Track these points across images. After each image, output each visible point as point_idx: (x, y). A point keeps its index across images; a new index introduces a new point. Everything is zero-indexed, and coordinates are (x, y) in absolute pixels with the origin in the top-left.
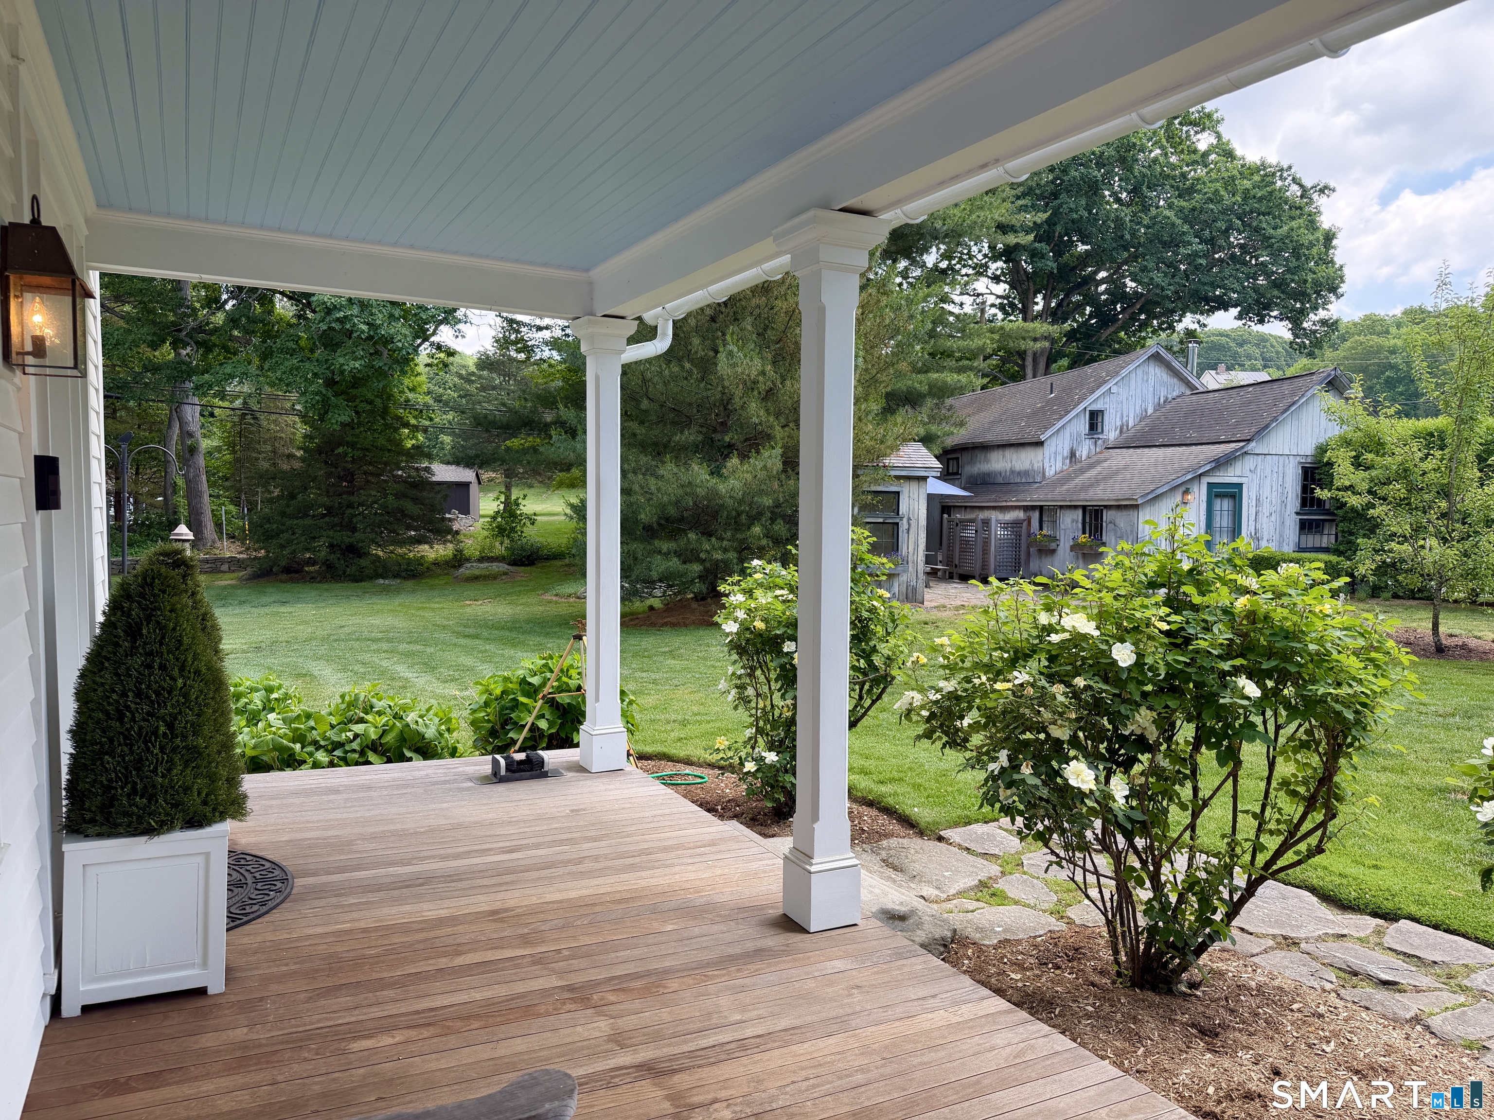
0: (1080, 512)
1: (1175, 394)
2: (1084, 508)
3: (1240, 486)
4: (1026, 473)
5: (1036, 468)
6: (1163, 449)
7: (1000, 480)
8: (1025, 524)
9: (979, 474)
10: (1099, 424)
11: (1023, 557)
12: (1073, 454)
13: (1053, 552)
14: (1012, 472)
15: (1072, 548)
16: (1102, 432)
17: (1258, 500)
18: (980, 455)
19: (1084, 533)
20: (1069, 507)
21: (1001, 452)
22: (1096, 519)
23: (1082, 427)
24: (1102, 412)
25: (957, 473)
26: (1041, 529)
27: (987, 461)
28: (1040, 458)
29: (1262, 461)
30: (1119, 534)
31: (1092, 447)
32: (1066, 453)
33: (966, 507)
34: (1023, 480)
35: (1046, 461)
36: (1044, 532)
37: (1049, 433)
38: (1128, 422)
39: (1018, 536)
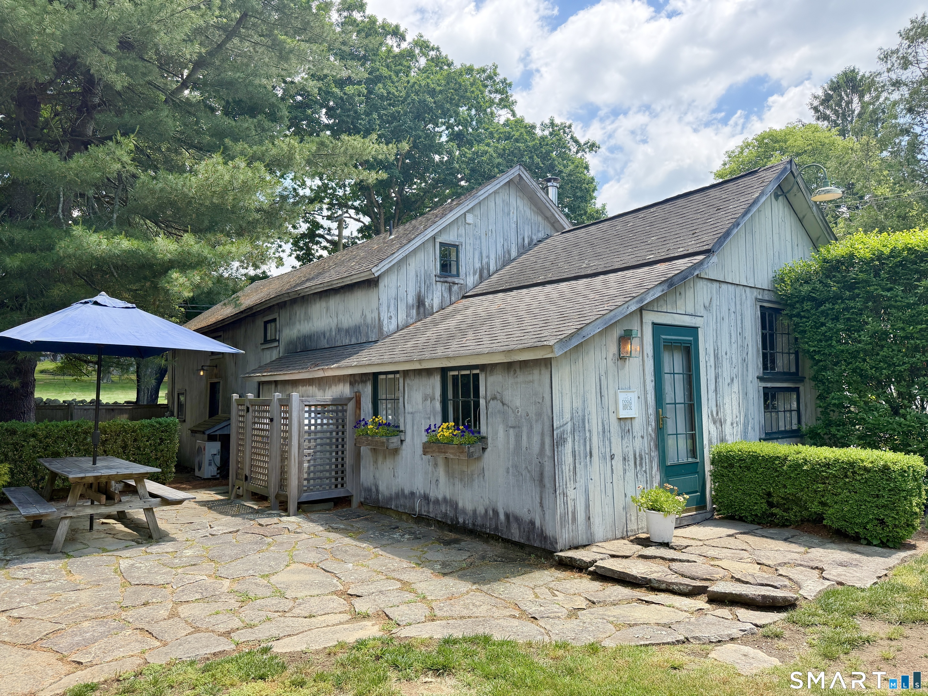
0: (436, 381)
1: (541, 235)
2: (444, 371)
3: (693, 330)
4: (356, 330)
5: (369, 320)
6: (549, 288)
7: (324, 343)
8: (351, 406)
9: (298, 338)
10: (454, 264)
11: (349, 461)
12: (420, 303)
13: (395, 452)
14: (339, 330)
15: (427, 448)
16: (458, 275)
17: (716, 357)
18: (299, 311)
19: (445, 419)
20: (419, 373)
21: (323, 304)
22: (466, 394)
23: (432, 265)
24: (456, 247)
25: (275, 340)
26: (376, 413)
27: (308, 318)
28: (374, 305)
29: (718, 292)
30: (512, 421)
31: (446, 295)
32: (411, 299)
33: (276, 382)
34: (354, 341)
35: (384, 308)
36: (381, 418)
37: (385, 266)
38: (488, 264)
39: (341, 423)
